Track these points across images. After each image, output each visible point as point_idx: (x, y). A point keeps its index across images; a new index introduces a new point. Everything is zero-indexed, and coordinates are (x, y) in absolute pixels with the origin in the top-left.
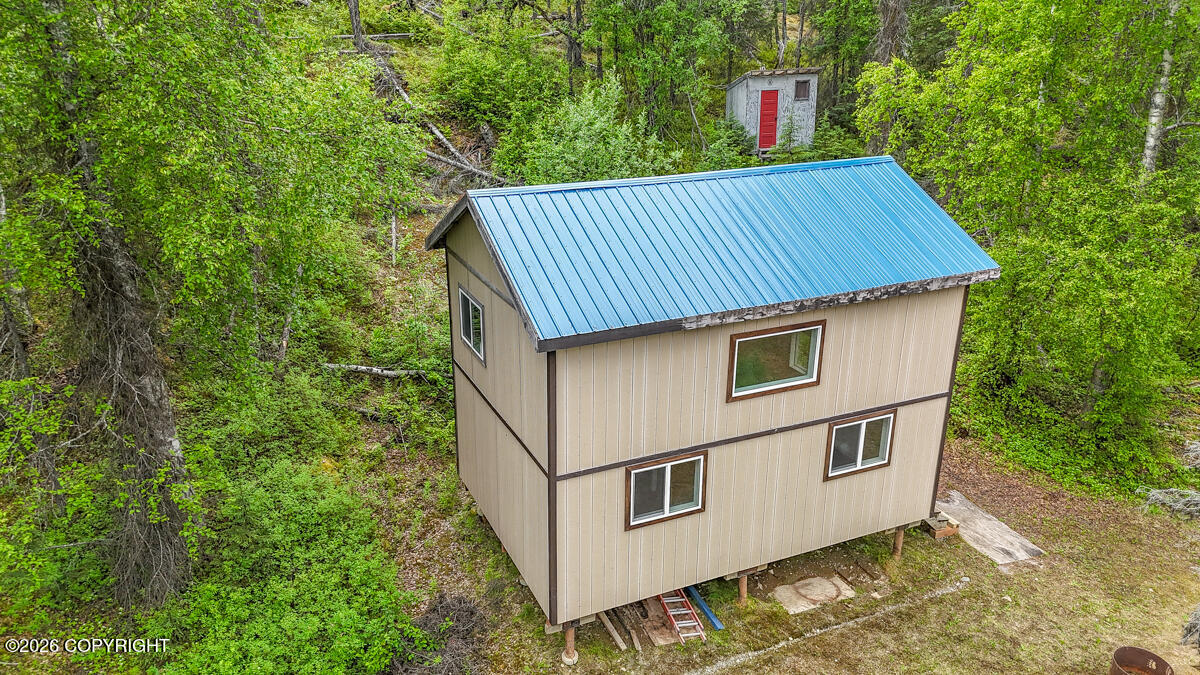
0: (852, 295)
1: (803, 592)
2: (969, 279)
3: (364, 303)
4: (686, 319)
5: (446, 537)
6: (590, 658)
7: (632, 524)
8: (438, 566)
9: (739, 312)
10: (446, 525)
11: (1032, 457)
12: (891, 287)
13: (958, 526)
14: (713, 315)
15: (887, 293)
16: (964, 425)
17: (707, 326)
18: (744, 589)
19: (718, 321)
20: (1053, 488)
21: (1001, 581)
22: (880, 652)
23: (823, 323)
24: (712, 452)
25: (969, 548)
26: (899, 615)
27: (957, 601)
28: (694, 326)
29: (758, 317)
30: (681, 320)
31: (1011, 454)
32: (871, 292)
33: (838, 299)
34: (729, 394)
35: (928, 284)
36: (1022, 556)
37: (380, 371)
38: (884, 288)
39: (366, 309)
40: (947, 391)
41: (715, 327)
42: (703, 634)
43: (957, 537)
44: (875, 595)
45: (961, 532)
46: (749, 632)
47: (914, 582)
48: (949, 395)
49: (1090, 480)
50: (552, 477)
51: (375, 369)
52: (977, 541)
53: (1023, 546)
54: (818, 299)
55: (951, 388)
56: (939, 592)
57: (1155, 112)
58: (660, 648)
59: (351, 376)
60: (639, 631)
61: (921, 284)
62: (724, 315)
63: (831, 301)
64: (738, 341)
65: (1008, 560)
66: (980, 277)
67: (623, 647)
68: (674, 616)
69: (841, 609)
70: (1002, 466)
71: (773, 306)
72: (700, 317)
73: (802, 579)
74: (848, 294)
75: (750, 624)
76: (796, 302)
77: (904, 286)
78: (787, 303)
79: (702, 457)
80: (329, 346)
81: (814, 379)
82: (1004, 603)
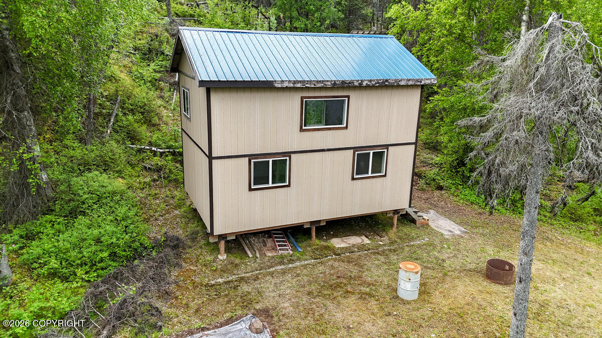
0: (360, 82)
1: (345, 241)
2: (421, 82)
3: (153, 122)
4: (275, 81)
5: (176, 216)
6: (232, 258)
7: (252, 188)
8: (169, 226)
9: (303, 82)
10: (177, 212)
11: (473, 198)
12: (380, 80)
13: (428, 220)
14: (290, 81)
15: (378, 83)
16: (441, 184)
17: (287, 87)
18: (314, 234)
19: (292, 85)
20: (480, 211)
21: (444, 240)
22: (376, 262)
23: (348, 97)
24: (292, 155)
25: (433, 230)
26: (390, 250)
27: (419, 247)
28: (280, 86)
29: (313, 86)
30: (272, 81)
31: (463, 196)
32: (370, 81)
33: (353, 83)
34: (301, 127)
35: (399, 81)
36: (458, 232)
37: (156, 149)
38: (377, 80)
39: (154, 125)
40: (414, 141)
41: (290, 88)
42: (291, 252)
43: (427, 225)
44: (381, 243)
45: (430, 223)
46: (314, 252)
47: (401, 239)
48: (415, 144)
49: (499, 208)
50: (210, 158)
51: (153, 149)
52: (437, 227)
53: (459, 229)
54: (343, 81)
55: (417, 140)
56: (412, 243)
57: (523, 24)
58: (269, 257)
59: (140, 151)
60: (260, 251)
61: (396, 81)
62: (295, 82)
63: (350, 83)
64: (304, 100)
65: (450, 233)
66: (426, 81)
67: (251, 256)
68: (278, 245)
69: (362, 247)
70: (458, 202)
71: (320, 81)
72: (282, 81)
73: (346, 236)
74: (358, 81)
75: (314, 249)
76: (332, 81)
77: (387, 81)
78: (327, 81)
79: (288, 158)
80: (133, 137)
81: (345, 125)
82: (443, 247)
